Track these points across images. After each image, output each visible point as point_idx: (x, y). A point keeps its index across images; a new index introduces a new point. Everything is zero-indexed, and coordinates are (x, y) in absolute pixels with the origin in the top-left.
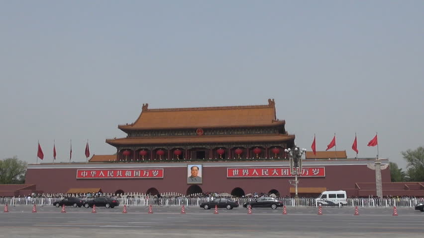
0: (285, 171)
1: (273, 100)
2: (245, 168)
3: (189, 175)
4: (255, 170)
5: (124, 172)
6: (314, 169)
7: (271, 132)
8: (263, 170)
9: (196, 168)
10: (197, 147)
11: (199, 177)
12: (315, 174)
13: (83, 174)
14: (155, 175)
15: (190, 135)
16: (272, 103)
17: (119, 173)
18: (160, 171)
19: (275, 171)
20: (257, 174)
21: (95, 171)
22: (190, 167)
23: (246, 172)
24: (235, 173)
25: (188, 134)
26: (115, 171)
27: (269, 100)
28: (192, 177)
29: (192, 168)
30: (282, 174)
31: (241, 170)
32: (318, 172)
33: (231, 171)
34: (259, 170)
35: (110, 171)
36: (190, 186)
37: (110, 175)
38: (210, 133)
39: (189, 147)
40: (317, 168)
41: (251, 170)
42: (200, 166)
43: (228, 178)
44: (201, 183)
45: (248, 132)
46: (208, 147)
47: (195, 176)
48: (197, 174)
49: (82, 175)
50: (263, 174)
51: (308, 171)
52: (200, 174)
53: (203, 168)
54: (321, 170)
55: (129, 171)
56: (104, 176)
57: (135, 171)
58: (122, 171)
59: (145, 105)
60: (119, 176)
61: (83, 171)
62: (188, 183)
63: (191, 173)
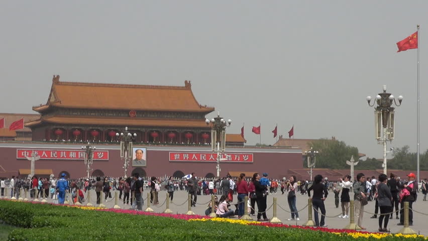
1: (189, 82)
2: (185, 153)
4: (194, 155)
5: (68, 153)
6: (245, 155)
8: (201, 155)
9: (141, 152)
10: (132, 129)
11: (143, 160)
12: (245, 160)
13: (24, 153)
14: (100, 157)
16: (188, 85)
17: (63, 154)
18: (105, 153)
19: (212, 156)
20: (197, 159)
21: (37, 151)
23: (186, 156)
24: (177, 157)
26: (59, 152)
27: (186, 82)
28: (136, 160)
29: (136, 151)
31: (181, 154)
32: (247, 158)
33: (173, 155)
34: (198, 155)
35: (54, 152)
36: (134, 168)
37: (53, 155)
39: (124, 128)
41: (191, 155)
42: (144, 150)
43: (170, 162)
44: (145, 165)
46: (143, 130)
47: (139, 159)
48: (141, 157)
49: (23, 155)
50: (201, 159)
52: (144, 157)
53: (147, 152)
54: (250, 156)
55: (73, 152)
56: (47, 156)
57: (79, 153)
58: (66, 151)
59: (56, 77)
60: (63, 157)
61: (24, 151)
62: (133, 165)
63: (136, 155)
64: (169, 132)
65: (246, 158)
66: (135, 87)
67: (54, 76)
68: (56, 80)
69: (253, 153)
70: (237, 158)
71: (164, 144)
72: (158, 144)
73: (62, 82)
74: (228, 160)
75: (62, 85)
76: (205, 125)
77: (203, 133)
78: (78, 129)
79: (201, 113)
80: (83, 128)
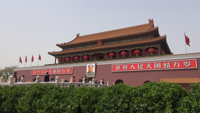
0: (158, 65)
1: (152, 19)
2: (125, 64)
3: (87, 71)
4: (132, 65)
6: (185, 61)
7: (148, 38)
8: (138, 65)
9: (92, 66)
10: (97, 53)
12: (186, 66)
13: (34, 72)
14: (68, 72)
15: (95, 46)
16: (151, 22)
18: (71, 69)
19: (149, 65)
20: (134, 69)
22: (88, 65)
23: (125, 67)
24: (118, 68)
25: (94, 45)
27: (150, 20)
29: (89, 66)
30: (155, 68)
32: (190, 64)
33: (114, 67)
34: (135, 65)
38: (106, 44)
39: (92, 53)
40: (188, 61)
41: (129, 66)
42: (94, 65)
43: (112, 72)
44: (94, 76)
45: (132, 40)
46: (103, 52)
47: (91, 72)
48: (92, 70)
50: (139, 68)
51: (179, 64)
52: (94, 70)
53: (96, 66)
56: (43, 73)
60: (50, 73)
63: (89, 69)
67: (77, 34)
68: (78, 36)
74: (167, 68)
80: (70, 56)
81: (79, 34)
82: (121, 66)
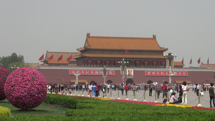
1: (155, 35)
2: (153, 71)
4: (158, 72)
5: (94, 72)
6: (184, 72)
9: (131, 71)
11: (132, 75)
14: (110, 74)
16: (154, 37)
17: (92, 72)
18: (113, 72)
19: (167, 73)
20: (159, 74)
21: (79, 71)
23: (154, 73)
24: (149, 73)
26: (90, 72)
27: (153, 36)
28: (129, 75)
29: (128, 71)
34: (160, 72)
35: (87, 71)
36: (127, 79)
37: (87, 73)
41: (156, 72)
42: (132, 70)
43: (145, 76)
44: (133, 78)
46: (132, 60)
49: (72, 73)
50: (161, 74)
52: (132, 74)
53: (134, 71)
54: (186, 73)
55: (97, 71)
56: (84, 73)
57: (100, 72)
58: (93, 71)
59: (88, 34)
60: (92, 74)
61: (73, 71)
62: (127, 78)
63: (128, 73)
64: (145, 61)
65: (184, 74)
66: (128, 38)
67: (87, 33)
68: (88, 35)
69: (188, 71)
70: (180, 74)
71: (143, 67)
72: (139, 67)
73: (91, 37)
74: (175, 75)
75: (91, 38)
76: (163, 57)
77: (162, 61)
78: (100, 60)
79: (161, 51)
80: (102, 59)
81: (89, 34)
82: (151, 72)
